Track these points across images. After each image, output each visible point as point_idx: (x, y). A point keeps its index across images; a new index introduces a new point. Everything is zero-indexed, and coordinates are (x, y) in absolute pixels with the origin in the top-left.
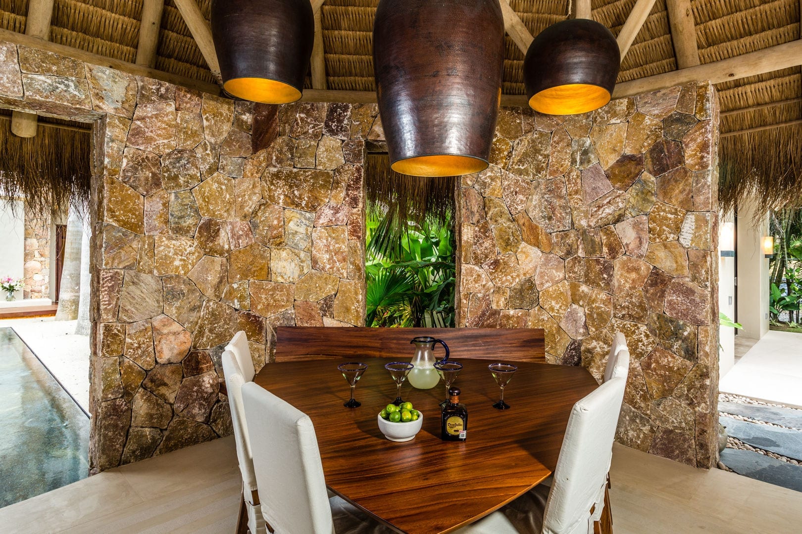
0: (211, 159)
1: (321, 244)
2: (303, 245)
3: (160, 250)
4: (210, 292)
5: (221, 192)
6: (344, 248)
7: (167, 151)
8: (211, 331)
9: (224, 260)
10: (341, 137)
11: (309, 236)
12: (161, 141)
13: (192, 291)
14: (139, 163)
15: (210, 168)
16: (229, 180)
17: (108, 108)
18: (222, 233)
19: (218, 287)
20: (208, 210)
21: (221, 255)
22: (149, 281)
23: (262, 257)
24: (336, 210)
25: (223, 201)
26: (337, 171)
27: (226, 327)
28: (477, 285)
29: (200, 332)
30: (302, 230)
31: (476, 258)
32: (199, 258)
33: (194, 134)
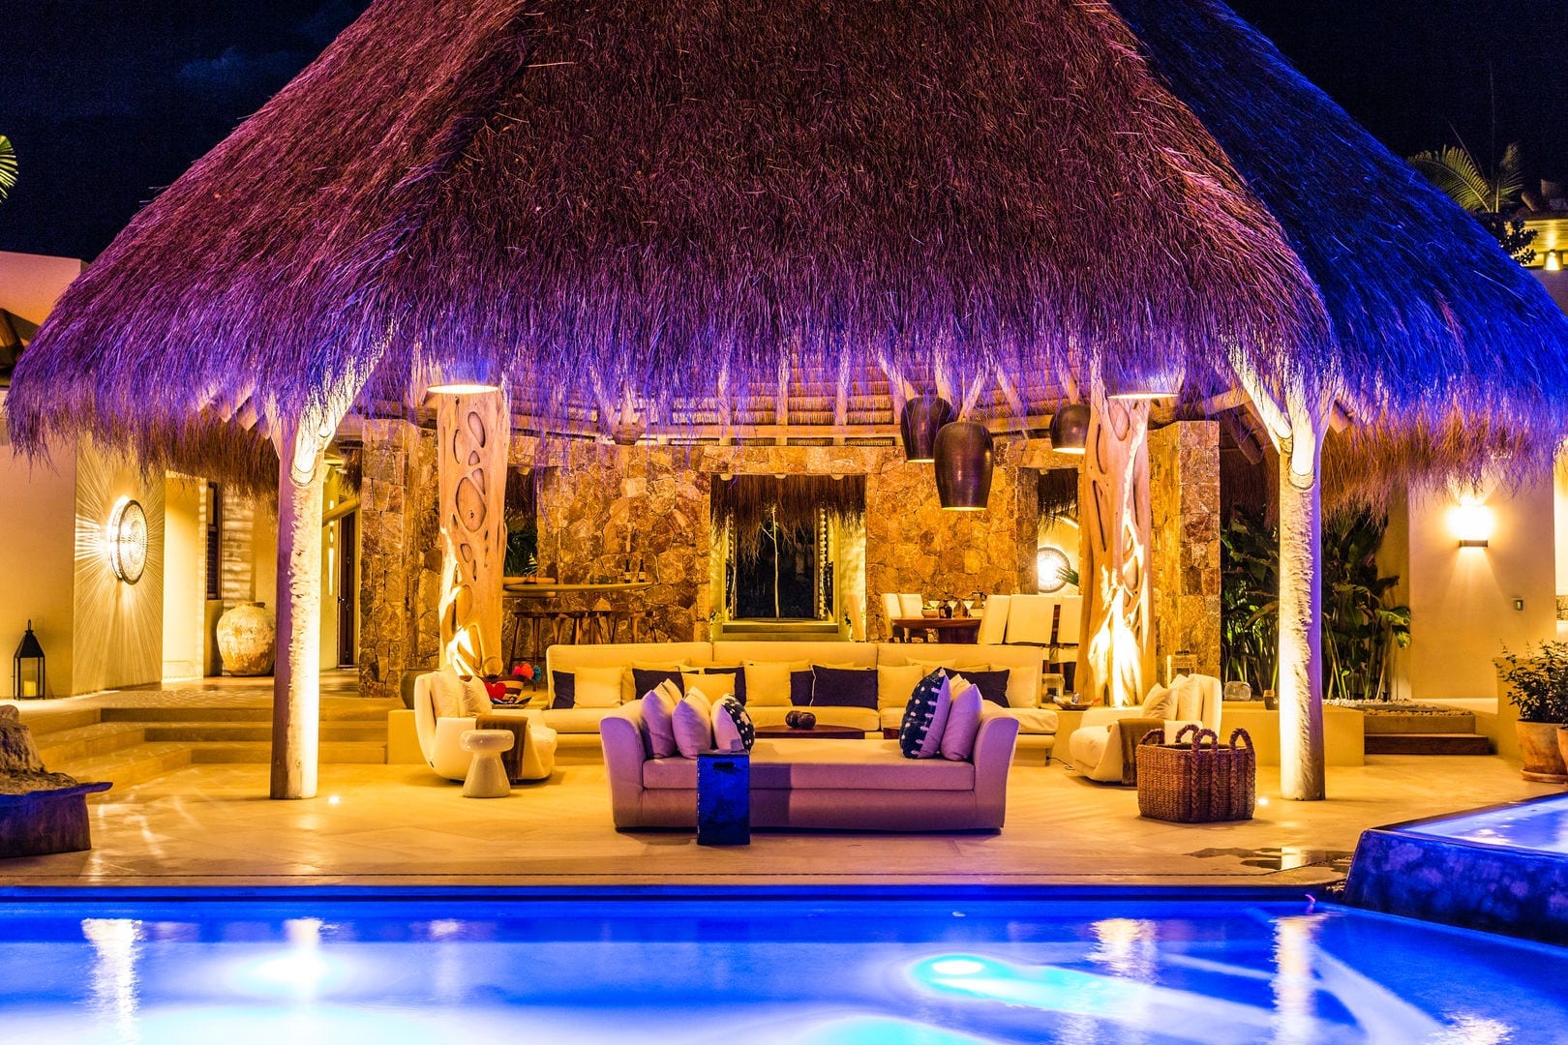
0: (927, 490)
1: (992, 545)
2: (982, 546)
3: (897, 552)
6: (1006, 548)
7: (900, 489)
9: (937, 558)
10: (1003, 466)
11: (985, 540)
12: (896, 484)
14: (885, 500)
17: (868, 470)
18: (936, 540)
20: (926, 525)
21: (935, 554)
22: (891, 572)
23: (960, 556)
24: (1001, 520)
26: (1001, 492)
30: (981, 535)
32: (920, 556)
33: (917, 475)
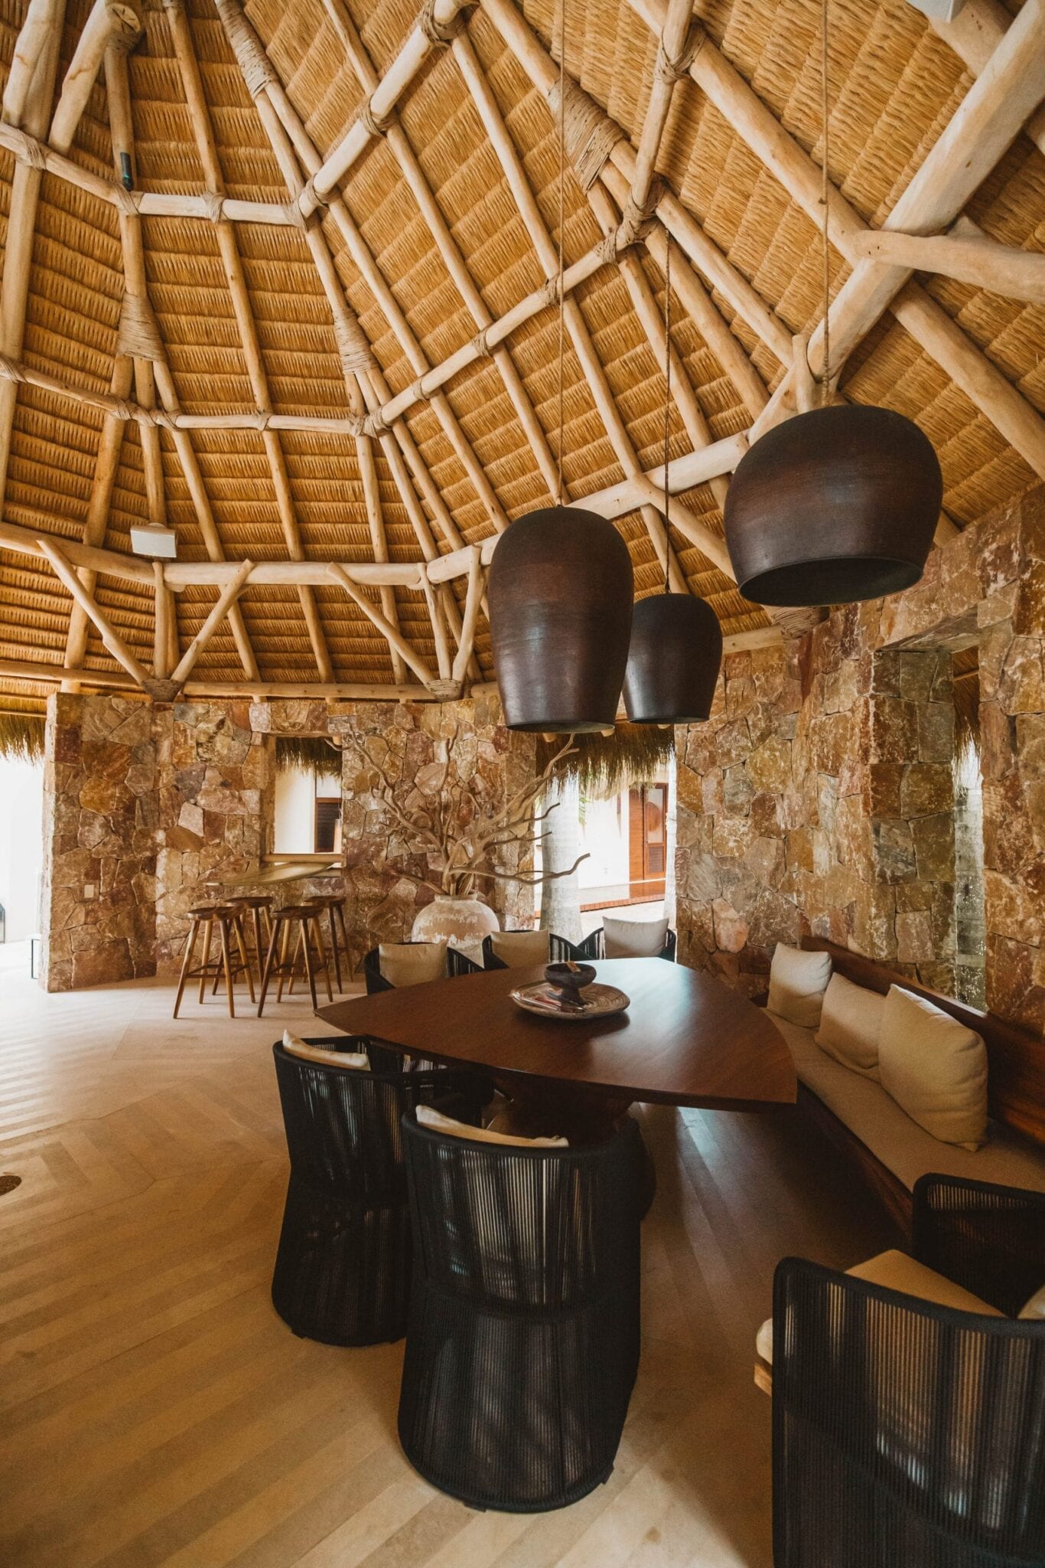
0: (762, 724)
1: (843, 823)
2: (831, 824)
3: (718, 830)
4: (765, 882)
5: (775, 761)
6: (859, 829)
7: (720, 726)
8: (767, 926)
9: (781, 843)
10: (853, 656)
11: (834, 812)
13: (749, 877)
15: (762, 734)
16: (784, 744)
19: (773, 875)
20: (762, 784)
21: (778, 835)
22: (709, 862)
23: (808, 841)
24: (853, 772)
25: (777, 771)
26: (852, 710)
27: (783, 925)
28: (1009, 921)
29: (756, 925)
31: (1003, 857)
32: (754, 838)
